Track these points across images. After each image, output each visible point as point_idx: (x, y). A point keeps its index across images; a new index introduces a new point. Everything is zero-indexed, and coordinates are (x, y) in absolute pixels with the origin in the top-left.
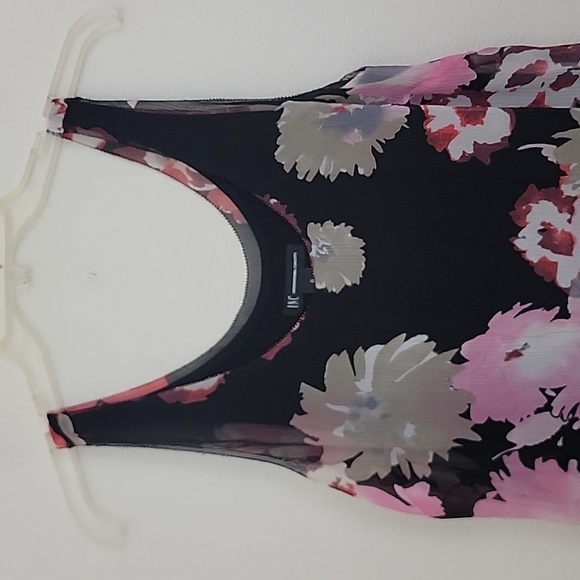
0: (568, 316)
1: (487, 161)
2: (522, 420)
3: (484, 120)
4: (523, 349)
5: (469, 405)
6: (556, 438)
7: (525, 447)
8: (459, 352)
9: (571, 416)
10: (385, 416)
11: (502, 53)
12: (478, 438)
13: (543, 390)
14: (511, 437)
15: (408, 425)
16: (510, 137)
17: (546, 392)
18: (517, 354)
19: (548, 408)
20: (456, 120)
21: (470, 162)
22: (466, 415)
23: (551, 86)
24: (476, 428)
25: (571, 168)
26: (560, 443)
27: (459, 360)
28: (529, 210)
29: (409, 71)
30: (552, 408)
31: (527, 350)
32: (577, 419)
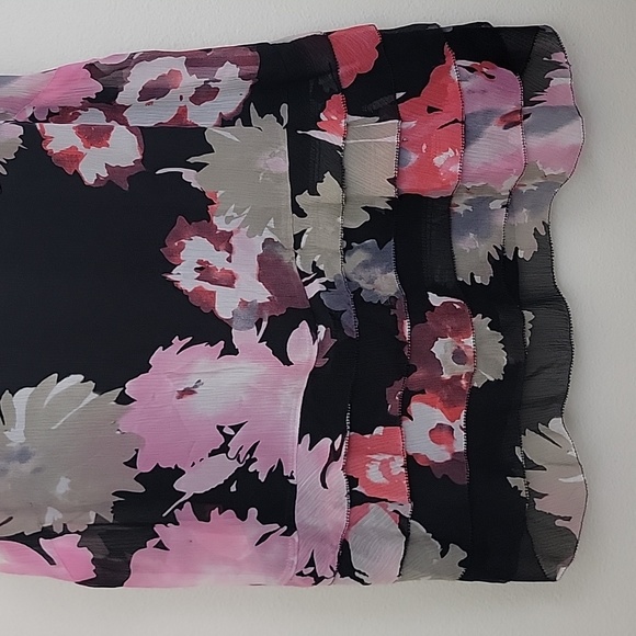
0: (235, 352)
1: (125, 186)
2: (194, 464)
3: (108, 142)
4: (196, 386)
5: (137, 450)
6: (228, 482)
7: (195, 494)
8: (123, 391)
9: (248, 457)
10: (37, 470)
11: (131, 61)
12: (142, 489)
13: (220, 428)
14: (178, 485)
15: (63, 479)
16: (142, 160)
17: (224, 431)
18: (189, 392)
19: (224, 449)
20: (78, 143)
21: (107, 187)
22: (132, 463)
23: (192, 99)
24: (140, 478)
25: (218, 195)
26: (233, 489)
27: (124, 400)
28: (182, 247)
29: (18, 81)
30: (229, 448)
31: (200, 388)
32: (255, 460)
